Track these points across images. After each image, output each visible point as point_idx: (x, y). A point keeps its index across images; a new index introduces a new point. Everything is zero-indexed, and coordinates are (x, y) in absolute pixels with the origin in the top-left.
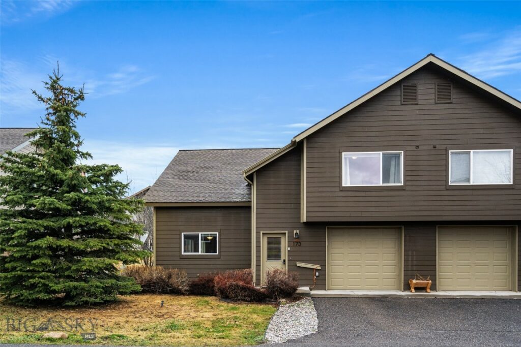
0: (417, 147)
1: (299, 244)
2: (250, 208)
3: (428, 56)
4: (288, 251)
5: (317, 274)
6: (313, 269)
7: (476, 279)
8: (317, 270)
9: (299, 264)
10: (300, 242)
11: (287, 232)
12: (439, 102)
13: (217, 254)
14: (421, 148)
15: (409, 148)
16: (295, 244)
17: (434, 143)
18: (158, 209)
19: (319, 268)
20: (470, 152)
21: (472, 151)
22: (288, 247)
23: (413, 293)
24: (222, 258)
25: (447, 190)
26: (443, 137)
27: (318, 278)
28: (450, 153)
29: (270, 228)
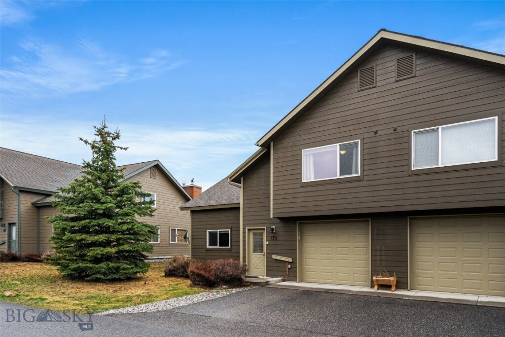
0: (376, 133)
1: (275, 238)
2: (238, 208)
3: (379, 32)
4: (267, 245)
5: (289, 266)
6: (285, 262)
7: (464, 279)
8: (289, 263)
9: (274, 257)
10: (276, 237)
11: (265, 228)
12: (398, 79)
13: (229, 247)
14: (379, 133)
15: (366, 136)
16: (272, 238)
17: (395, 125)
18: (193, 212)
19: (291, 260)
20: (438, 129)
21: (440, 127)
22: (267, 241)
23: (375, 290)
24: (233, 251)
25: (410, 175)
26: (404, 117)
27: (291, 270)
28: (413, 134)
29: (253, 224)
